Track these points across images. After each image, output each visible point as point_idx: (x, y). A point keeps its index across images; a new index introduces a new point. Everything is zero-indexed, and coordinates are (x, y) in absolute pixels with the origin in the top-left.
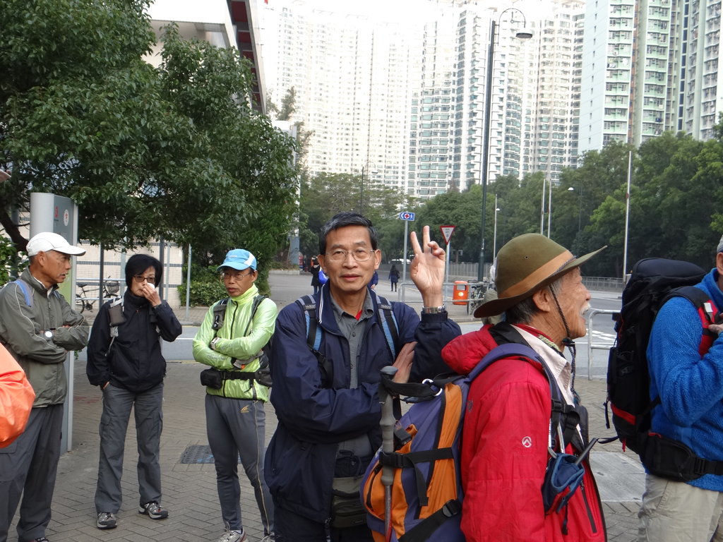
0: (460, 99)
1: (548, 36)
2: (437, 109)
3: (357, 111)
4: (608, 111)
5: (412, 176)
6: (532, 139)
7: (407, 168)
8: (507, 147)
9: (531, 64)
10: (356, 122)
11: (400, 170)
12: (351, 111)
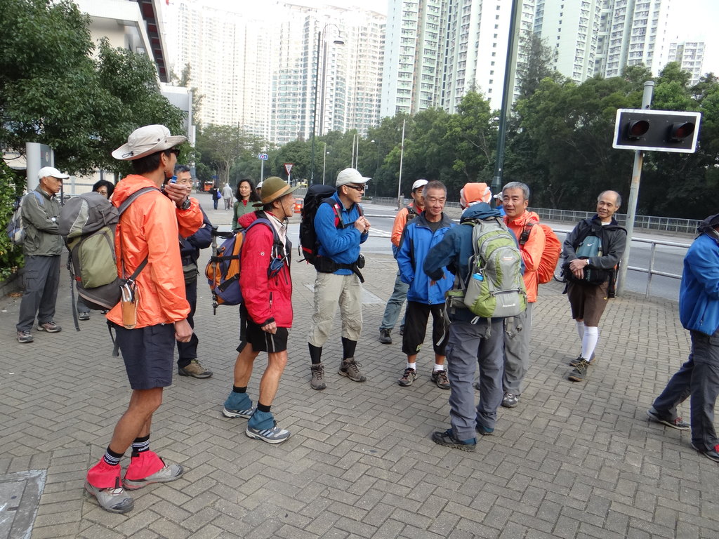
0: (305, 77)
1: (363, 37)
2: (290, 83)
3: (235, 81)
4: (399, 91)
5: (273, 128)
6: (352, 107)
7: (270, 123)
8: (336, 111)
9: (352, 56)
10: (235, 89)
11: (265, 124)
12: (231, 81)
